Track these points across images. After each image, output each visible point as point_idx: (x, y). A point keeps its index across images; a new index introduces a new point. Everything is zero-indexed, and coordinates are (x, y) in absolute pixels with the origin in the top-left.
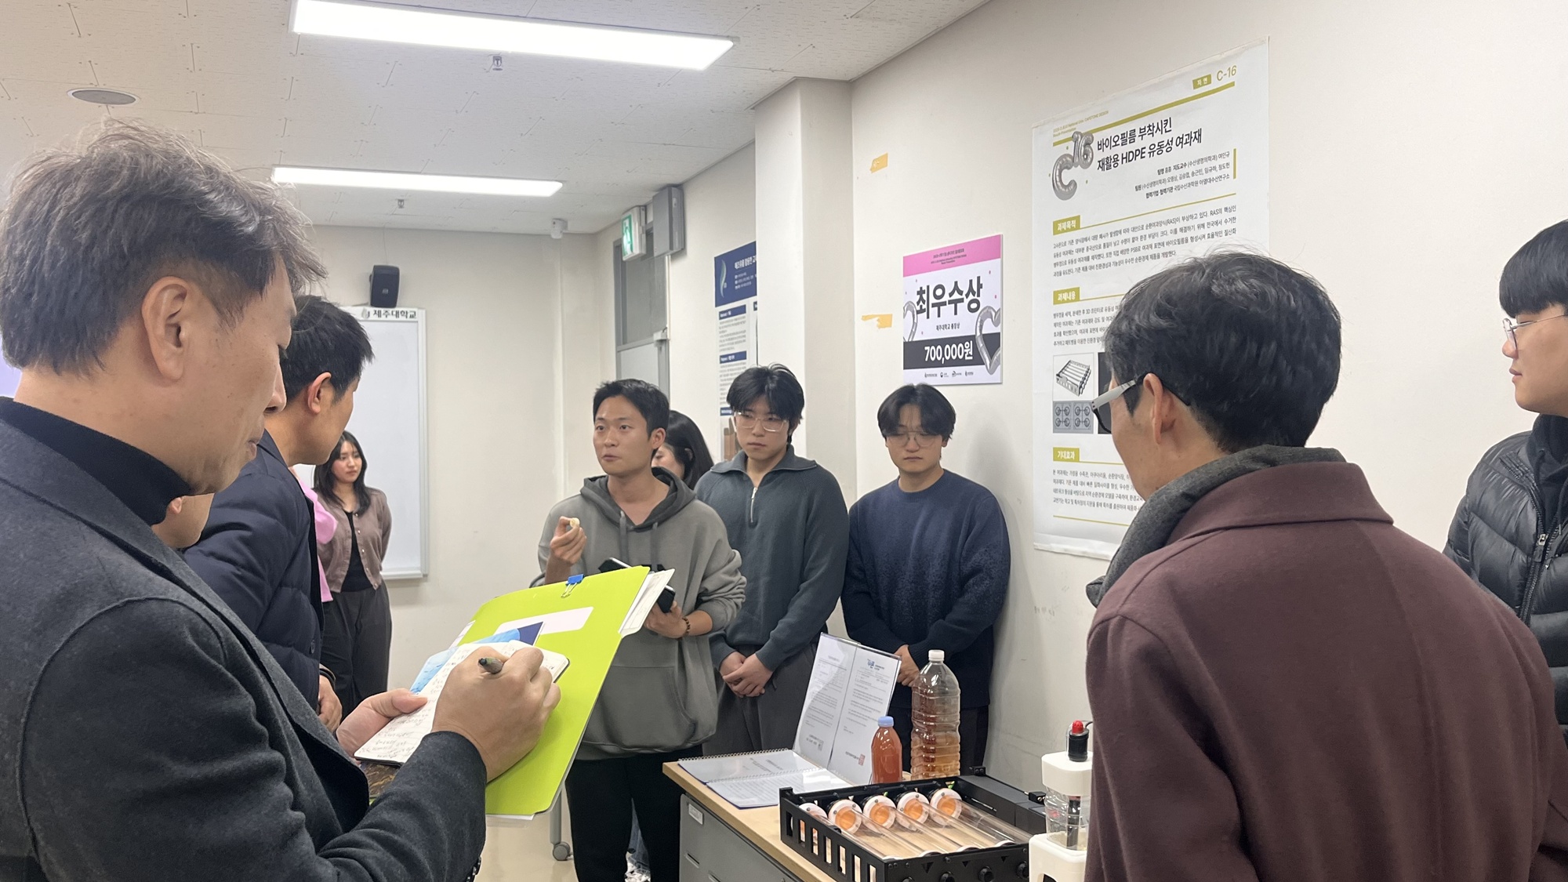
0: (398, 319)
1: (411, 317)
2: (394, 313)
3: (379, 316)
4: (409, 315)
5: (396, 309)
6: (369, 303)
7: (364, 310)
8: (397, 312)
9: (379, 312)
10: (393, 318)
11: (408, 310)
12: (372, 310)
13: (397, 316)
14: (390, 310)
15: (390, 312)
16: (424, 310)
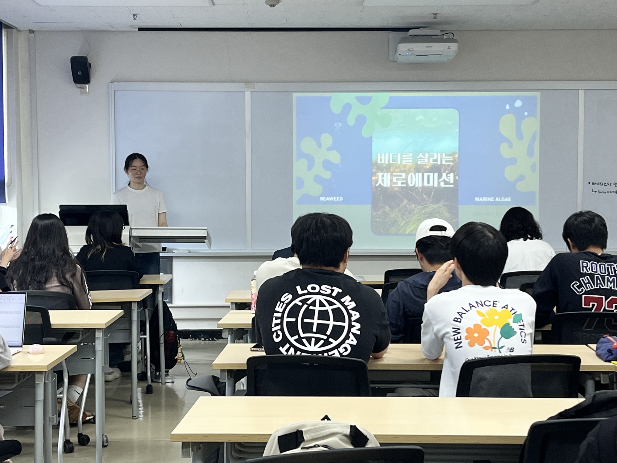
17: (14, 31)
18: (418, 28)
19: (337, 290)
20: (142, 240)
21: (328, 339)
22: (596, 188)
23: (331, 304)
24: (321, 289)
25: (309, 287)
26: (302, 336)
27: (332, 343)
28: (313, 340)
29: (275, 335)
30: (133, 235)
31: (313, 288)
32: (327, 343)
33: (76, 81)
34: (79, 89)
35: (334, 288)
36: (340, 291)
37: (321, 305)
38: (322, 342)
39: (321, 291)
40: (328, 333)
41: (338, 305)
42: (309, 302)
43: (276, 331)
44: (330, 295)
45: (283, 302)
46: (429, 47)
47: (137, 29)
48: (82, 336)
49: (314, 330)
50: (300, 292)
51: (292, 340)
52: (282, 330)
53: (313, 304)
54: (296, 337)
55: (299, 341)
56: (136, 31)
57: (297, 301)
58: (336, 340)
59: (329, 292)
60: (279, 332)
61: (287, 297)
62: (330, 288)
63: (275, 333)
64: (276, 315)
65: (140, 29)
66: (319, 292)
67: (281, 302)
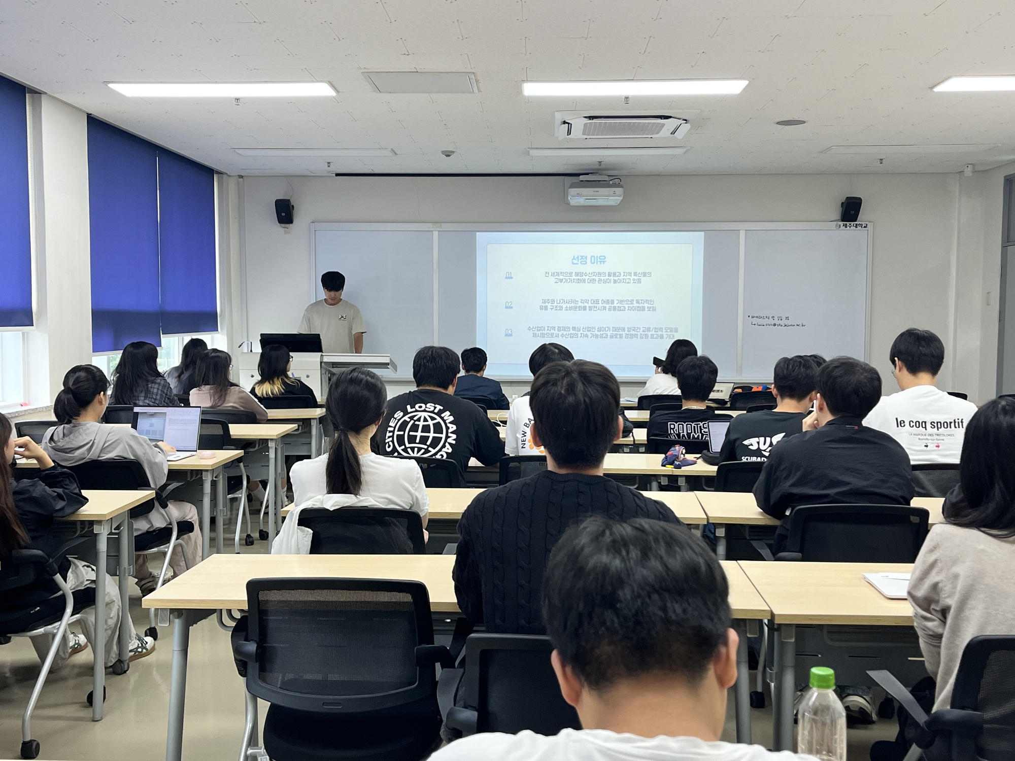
0: (856, 229)
1: (865, 227)
2: (855, 225)
3: (846, 227)
4: (863, 227)
5: (856, 223)
6: (840, 220)
7: (837, 224)
8: (856, 225)
9: (846, 224)
10: (854, 228)
11: (863, 223)
12: (842, 223)
13: (856, 227)
14: (852, 223)
15: (852, 225)
16: (872, 223)
17: (225, 176)
18: (587, 174)
19: (439, 407)
20: (334, 366)
21: (428, 448)
22: (755, 321)
23: (433, 419)
24: (426, 407)
25: (417, 406)
26: (407, 446)
27: (430, 451)
28: (416, 449)
29: (387, 445)
30: (324, 361)
31: (420, 407)
32: (427, 451)
33: (280, 222)
34: (283, 229)
35: (436, 406)
36: (442, 408)
37: (425, 420)
38: (423, 451)
39: (427, 409)
40: (428, 443)
41: (439, 420)
42: (415, 418)
43: (388, 442)
44: (432, 412)
45: (396, 419)
46: (596, 191)
48: (259, 446)
49: (418, 441)
50: (409, 409)
51: (400, 449)
52: (393, 441)
53: (419, 420)
54: (403, 447)
55: (405, 450)
56: (333, 176)
57: (406, 418)
58: (434, 449)
59: (432, 409)
60: (391, 443)
61: (399, 414)
62: (433, 405)
63: (387, 444)
64: (390, 429)
65: (337, 175)
66: (425, 409)
67: (394, 418)
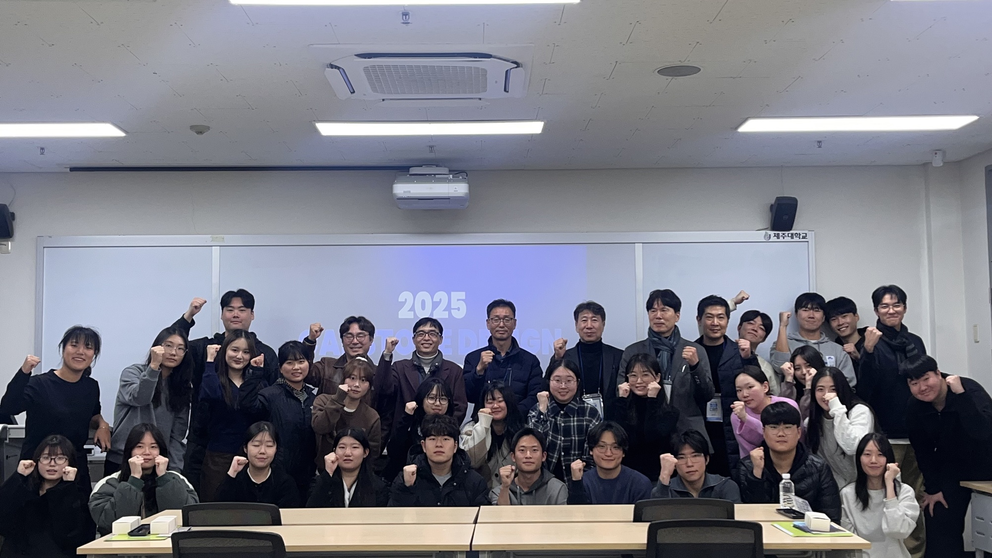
0: (792, 240)
1: (804, 238)
2: (790, 235)
3: (778, 238)
4: (801, 237)
5: (791, 232)
6: (770, 228)
7: (766, 234)
8: (792, 234)
9: (778, 234)
10: (789, 239)
11: (801, 232)
12: (772, 233)
13: (792, 238)
14: (787, 232)
15: (787, 234)
16: (813, 232)
18: (420, 166)
47: (68, 170)
65: (73, 169)
